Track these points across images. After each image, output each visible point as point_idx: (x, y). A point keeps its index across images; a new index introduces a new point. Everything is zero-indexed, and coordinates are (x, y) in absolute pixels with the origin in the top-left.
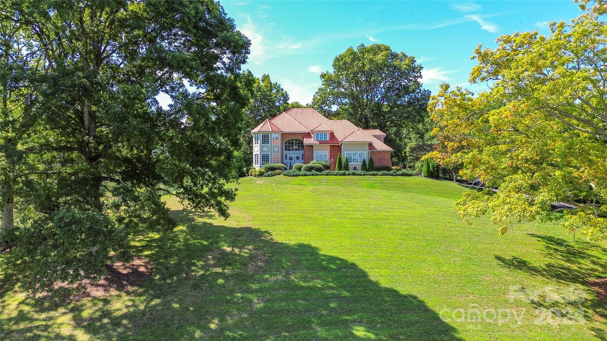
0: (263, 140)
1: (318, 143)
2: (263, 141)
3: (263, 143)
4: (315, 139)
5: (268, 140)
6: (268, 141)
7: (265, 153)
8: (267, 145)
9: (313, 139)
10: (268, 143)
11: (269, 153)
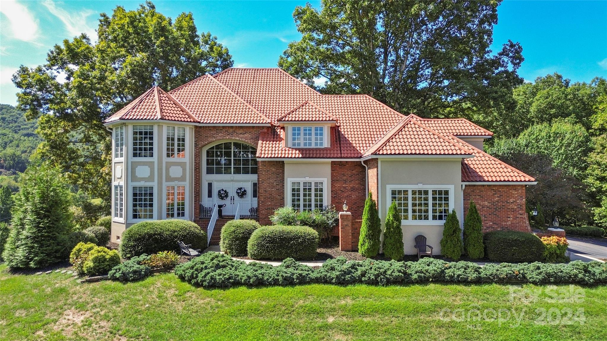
0: (135, 144)
1: (298, 154)
2: (135, 149)
3: (135, 155)
4: (290, 145)
5: (151, 144)
6: (151, 149)
7: (142, 184)
8: (148, 159)
9: (282, 144)
10: (152, 155)
11: (155, 184)
